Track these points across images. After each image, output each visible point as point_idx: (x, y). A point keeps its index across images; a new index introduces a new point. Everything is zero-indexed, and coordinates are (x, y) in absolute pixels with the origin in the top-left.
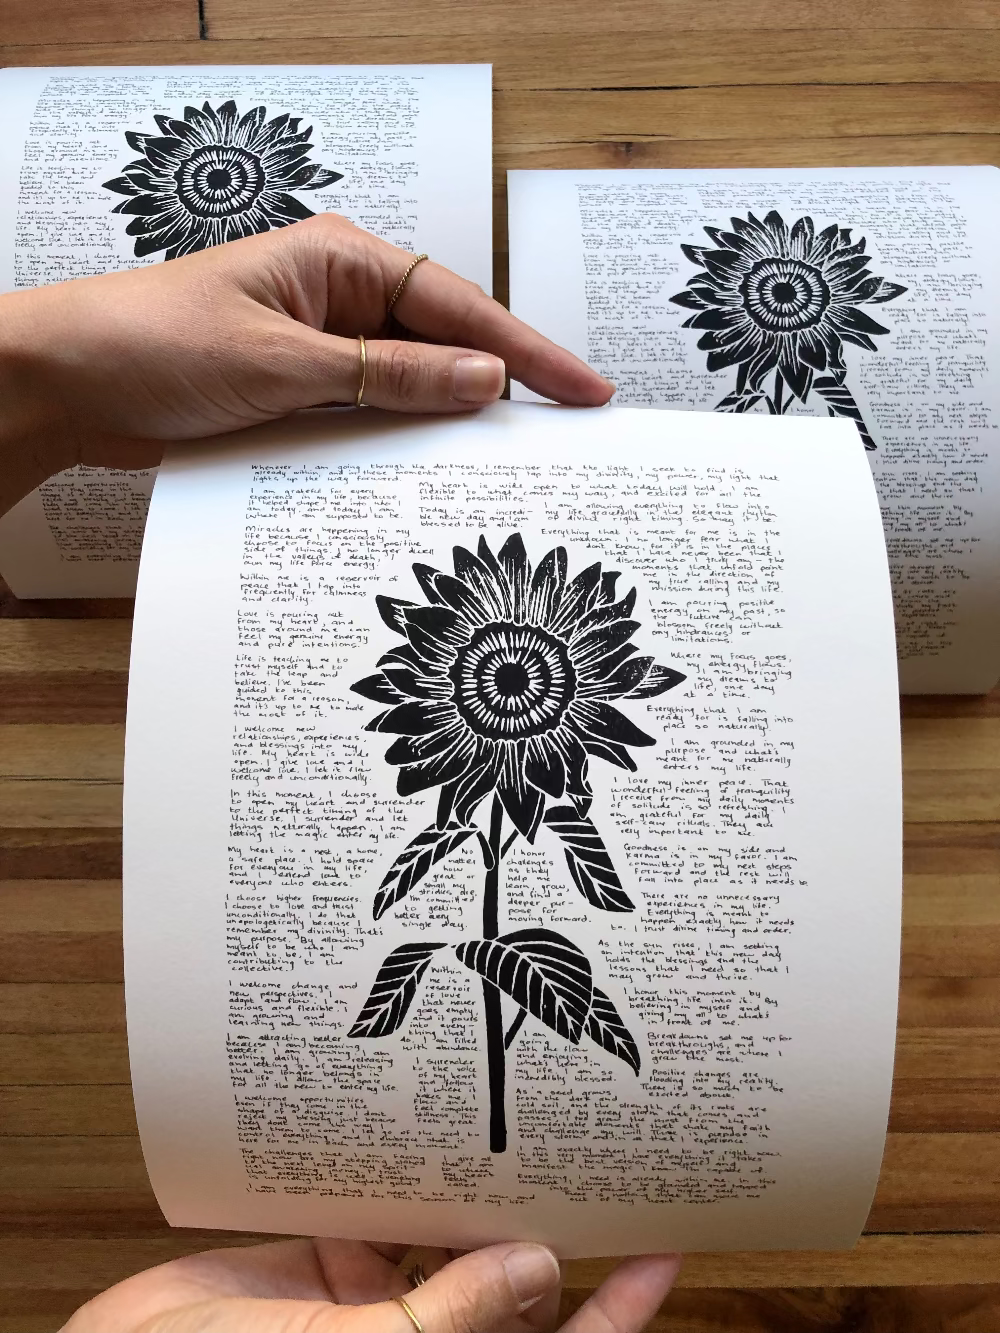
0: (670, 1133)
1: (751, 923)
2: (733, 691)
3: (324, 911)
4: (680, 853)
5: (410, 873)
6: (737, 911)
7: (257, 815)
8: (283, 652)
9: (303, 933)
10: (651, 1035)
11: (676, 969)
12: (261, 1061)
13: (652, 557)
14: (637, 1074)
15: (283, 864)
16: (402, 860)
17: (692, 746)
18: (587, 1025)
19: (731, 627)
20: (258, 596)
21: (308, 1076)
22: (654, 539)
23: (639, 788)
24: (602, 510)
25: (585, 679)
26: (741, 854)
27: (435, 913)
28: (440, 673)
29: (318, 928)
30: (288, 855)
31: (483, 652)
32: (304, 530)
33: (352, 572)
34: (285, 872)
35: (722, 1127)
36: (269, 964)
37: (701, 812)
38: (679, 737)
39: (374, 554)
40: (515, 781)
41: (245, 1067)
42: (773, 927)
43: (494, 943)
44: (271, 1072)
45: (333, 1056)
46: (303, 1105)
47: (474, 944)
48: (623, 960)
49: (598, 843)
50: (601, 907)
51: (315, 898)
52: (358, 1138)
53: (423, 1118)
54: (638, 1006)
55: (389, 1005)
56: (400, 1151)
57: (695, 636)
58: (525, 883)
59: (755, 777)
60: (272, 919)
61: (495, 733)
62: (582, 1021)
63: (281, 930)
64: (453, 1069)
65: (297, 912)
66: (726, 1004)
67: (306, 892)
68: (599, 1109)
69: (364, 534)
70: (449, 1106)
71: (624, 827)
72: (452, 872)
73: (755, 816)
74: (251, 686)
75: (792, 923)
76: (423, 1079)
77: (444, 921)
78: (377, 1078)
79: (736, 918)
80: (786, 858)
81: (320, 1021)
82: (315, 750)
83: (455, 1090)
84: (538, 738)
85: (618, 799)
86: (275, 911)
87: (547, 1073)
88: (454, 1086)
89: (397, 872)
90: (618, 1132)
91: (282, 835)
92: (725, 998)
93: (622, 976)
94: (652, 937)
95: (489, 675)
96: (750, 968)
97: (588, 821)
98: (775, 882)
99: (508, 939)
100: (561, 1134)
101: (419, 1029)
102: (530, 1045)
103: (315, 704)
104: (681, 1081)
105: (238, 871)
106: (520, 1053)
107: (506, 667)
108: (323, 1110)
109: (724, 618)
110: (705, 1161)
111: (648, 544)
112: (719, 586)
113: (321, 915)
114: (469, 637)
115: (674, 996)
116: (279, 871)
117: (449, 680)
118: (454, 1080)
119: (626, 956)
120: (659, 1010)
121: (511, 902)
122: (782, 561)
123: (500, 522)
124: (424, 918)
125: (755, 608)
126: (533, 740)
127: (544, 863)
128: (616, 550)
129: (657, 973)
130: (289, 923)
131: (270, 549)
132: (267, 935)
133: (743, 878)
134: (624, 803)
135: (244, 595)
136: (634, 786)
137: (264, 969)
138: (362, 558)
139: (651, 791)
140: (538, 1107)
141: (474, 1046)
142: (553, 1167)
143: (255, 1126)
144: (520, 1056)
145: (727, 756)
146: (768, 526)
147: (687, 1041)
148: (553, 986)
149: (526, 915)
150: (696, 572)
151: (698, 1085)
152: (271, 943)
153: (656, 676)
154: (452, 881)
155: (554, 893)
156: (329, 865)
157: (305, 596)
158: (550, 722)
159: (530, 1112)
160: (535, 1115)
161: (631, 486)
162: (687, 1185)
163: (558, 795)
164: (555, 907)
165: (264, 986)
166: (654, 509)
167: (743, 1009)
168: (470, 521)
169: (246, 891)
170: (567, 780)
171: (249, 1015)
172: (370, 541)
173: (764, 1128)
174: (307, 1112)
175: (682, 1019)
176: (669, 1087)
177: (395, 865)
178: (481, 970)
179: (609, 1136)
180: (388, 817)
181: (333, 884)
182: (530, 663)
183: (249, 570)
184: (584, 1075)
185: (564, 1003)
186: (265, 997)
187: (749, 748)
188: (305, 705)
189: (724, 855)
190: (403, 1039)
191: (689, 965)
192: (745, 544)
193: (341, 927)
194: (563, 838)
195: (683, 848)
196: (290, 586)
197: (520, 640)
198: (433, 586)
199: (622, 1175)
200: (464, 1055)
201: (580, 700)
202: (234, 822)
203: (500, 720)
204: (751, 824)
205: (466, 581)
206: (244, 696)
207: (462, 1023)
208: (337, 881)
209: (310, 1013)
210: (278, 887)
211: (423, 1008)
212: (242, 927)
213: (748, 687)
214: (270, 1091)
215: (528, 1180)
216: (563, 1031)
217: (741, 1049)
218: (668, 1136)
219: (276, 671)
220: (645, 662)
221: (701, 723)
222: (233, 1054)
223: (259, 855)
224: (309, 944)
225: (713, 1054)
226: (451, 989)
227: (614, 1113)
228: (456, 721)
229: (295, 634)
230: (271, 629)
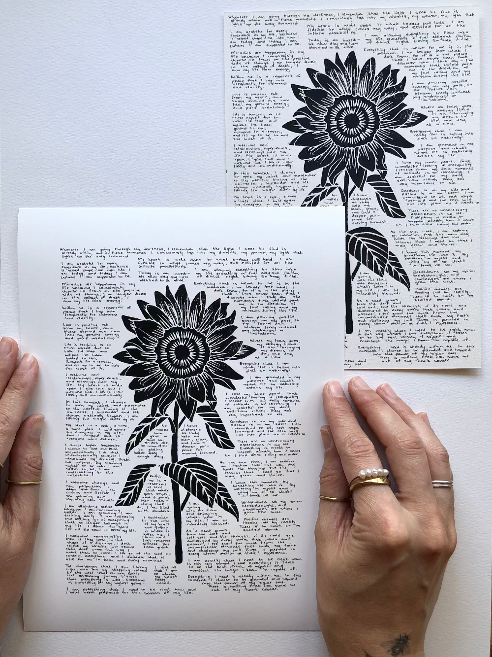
0: (253, 550)
1: (283, 452)
2: (275, 355)
3: (105, 451)
4: (253, 423)
5: (140, 435)
6: (277, 447)
7: (77, 411)
8: (84, 342)
9: (97, 460)
10: (243, 502)
11: (252, 472)
12: (78, 517)
13: (243, 296)
14: (238, 521)
15: (88, 431)
16: (137, 429)
17: (258, 379)
18: (216, 499)
19: (275, 328)
20: (71, 317)
21: (98, 525)
22: (244, 287)
23: (236, 397)
24: (221, 272)
25: (214, 351)
26: (278, 423)
27: (151, 452)
28: (151, 350)
29: (103, 458)
30: (90, 427)
31: (169, 341)
32: (88, 284)
33: (110, 304)
34: (89, 434)
35: (275, 546)
36: (82, 473)
37: (262, 406)
38: (253, 375)
39: (120, 296)
40: (184, 396)
41: (71, 521)
42: (292, 453)
43: (176, 464)
44: (82, 523)
45: (108, 515)
46: (95, 540)
47: (168, 465)
48: (230, 469)
49: (220, 420)
50: (221, 447)
51: (102, 445)
52: (118, 557)
53: (146, 545)
54: (237, 489)
55: (132, 491)
56: (136, 564)
57: (260, 332)
58: (189, 438)
59: (284, 391)
60: (84, 454)
61: (175, 376)
62: (214, 497)
63: (88, 459)
64: (159, 521)
65: (94, 451)
66: (273, 487)
67: (98, 443)
68: (222, 538)
69: (114, 286)
70: (157, 539)
71: (230, 413)
72: (158, 435)
73: (284, 407)
74: (72, 357)
75: (300, 451)
76: (146, 526)
77: (155, 455)
78: (127, 526)
79: (276, 450)
80: (296, 424)
81: (103, 499)
82: (100, 384)
83: (160, 531)
84: (194, 377)
85: (228, 402)
86: (85, 450)
87: (200, 522)
88: (160, 529)
89: (135, 434)
90: (231, 550)
91: (88, 419)
92: (273, 484)
93: (230, 476)
94: (242, 459)
95: (173, 350)
96: (283, 471)
97: (215, 411)
98: (292, 434)
99: (182, 462)
100: (206, 553)
101: (145, 503)
102: (192, 509)
103: (99, 364)
104: (257, 523)
105: (70, 434)
106: (187, 512)
107: (179, 347)
108: (103, 542)
109: (273, 324)
110: (270, 565)
111: (242, 289)
112: (271, 309)
113: (104, 453)
114: (163, 334)
115: (251, 484)
116: (87, 434)
117: (155, 353)
118: (160, 526)
119: (232, 467)
120: (246, 491)
121: (183, 447)
122: (299, 297)
123: (175, 279)
124: (147, 454)
125: (286, 319)
126: (191, 378)
127: (197, 429)
128: (227, 293)
129: (245, 474)
130: (91, 455)
131: (74, 294)
132: (82, 461)
133: (279, 433)
134: (230, 403)
135: (65, 317)
136: (234, 396)
137: (81, 475)
138: (114, 298)
139: (241, 398)
140: (196, 539)
141: (168, 510)
142: (203, 571)
143: (74, 551)
144: (187, 514)
145: (272, 383)
146: (294, 280)
147: (258, 504)
148: (201, 482)
149: (190, 452)
150: (261, 303)
151: (264, 525)
152: (84, 464)
153: (244, 350)
154: (158, 438)
155: (201, 442)
156: (107, 432)
157: (91, 317)
158: (199, 370)
159: (193, 541)
160: (195, 543)
161: (235, 259)
162: (263, 579)
163: (202, 401)
164: (202, 448)
165: (81, 483)
166: (244, 272)
167: (280, 489)
168: (162, 279)
169: (74, 442)
170: (206, 395)
171: (74, 496)
172: (118, 290)
173: (293, 545)
174: (97, 543)
175: (256, 494)
176: (252, 526)
177: (134, 432)
178: (171, 476)
179: (227, 552)
180: (131, 412)
181: (109, 439)
182: (190, 345)
183: (66, 305)
184: (216, 522)
185: (206, 489)
186: (81, 488)
187: (281, 379)
188: (95, 365)
189: (271, 423)
190: (138, 507)
191: (258, 470)
192: (284, 289)
193: (113, 458)
194: (204, 419)
195: (255, 422)
196: (84, 312)
197: (185, 335)
198: (146, 310)
199: (234, 574)
200: (164, 514)
201: (212, 361)
202: (68, 414)
203: (177, 370)
204: (282, 410)
205: (161, 308)
206: (69, 361)
207: (163, 499)
208: (110, 438)
209: (99, 495)
210: (86, 441)
211: (146, 493)
212: (72, 457)
213: (282, 353)
214: (81, 532)
215: (193, 579)
216: (206, 502)
217: (281, 507)
218: (252, 551)
219: (81, 350)
220: (240, 343)
221: (262, 369)
222: (67, 514)
223: (79, 427)
224: (99, 465)
225: (269, 510)
226: (158, 484)
227: (229, 540)
228: (158, 371)
229: (88, 333)
230: (78, 332)
